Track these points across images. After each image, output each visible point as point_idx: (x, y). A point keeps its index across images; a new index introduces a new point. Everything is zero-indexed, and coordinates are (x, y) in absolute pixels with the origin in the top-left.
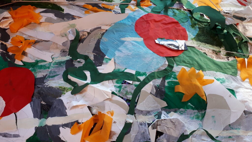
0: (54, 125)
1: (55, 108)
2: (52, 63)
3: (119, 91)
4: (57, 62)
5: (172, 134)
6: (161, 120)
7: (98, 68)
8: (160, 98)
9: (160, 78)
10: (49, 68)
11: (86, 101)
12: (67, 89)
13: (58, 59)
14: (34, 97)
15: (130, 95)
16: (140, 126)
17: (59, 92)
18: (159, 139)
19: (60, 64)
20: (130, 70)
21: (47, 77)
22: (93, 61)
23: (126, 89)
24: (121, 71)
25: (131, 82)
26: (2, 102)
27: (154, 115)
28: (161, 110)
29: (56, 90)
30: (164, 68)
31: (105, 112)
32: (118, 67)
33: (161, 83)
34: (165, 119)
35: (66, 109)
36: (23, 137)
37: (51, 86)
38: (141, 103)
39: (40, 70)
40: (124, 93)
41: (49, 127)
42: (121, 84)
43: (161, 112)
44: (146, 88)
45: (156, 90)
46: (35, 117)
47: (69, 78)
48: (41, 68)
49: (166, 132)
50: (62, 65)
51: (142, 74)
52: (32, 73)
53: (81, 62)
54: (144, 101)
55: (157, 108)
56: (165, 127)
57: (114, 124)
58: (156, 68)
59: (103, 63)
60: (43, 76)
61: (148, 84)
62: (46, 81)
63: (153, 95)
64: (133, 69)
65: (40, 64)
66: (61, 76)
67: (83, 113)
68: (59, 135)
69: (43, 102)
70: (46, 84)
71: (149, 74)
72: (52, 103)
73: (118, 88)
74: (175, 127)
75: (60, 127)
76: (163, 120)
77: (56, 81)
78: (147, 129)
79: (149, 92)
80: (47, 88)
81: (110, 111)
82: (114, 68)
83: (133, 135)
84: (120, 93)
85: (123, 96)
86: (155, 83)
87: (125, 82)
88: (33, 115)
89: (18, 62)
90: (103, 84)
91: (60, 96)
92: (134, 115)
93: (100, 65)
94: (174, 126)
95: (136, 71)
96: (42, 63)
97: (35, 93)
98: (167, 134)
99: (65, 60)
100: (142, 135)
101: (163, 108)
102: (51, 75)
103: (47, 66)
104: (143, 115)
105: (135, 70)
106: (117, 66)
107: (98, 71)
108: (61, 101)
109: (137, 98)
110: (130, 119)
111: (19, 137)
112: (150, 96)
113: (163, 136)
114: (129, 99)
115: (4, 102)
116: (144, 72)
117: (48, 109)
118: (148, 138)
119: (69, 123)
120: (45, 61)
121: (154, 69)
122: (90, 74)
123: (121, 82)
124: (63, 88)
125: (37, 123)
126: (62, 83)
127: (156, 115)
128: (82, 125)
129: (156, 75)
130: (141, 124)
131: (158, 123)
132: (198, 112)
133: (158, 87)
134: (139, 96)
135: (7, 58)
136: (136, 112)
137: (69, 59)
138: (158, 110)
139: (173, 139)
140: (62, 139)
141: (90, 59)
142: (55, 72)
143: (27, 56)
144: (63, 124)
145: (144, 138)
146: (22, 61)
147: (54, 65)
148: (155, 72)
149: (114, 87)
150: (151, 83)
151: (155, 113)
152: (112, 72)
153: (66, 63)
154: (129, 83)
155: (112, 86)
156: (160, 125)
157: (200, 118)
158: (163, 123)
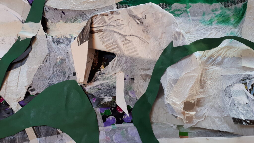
5: (138, 54)
18: (104, 73)
49: (120, 50)
56: (116, 35)
74: (143, 31)
76: (107, 16)
83: (33, 67)
94: (142, 28)
98: (124, 55)
101: (124, 5)
104: (66, 22)
118: (71, 71)
130: (58, 42)
131: (94, 26)
132: (224, 7)
136: (47, 15)
139: (142, 69)
156: (101, 31)
157: (232, 20)
158: (109, 25)
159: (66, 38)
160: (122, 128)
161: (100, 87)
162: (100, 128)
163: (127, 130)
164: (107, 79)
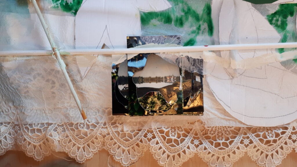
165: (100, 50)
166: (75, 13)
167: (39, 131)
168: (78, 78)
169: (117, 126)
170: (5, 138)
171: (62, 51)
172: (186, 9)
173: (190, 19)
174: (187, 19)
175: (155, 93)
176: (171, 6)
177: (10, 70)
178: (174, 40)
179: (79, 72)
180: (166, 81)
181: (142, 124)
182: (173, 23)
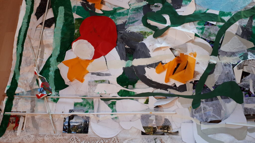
0: (139, 66)
1: (139, 51)
2: (130, 10)
3: (202, 33)
4: (134, 8)
6: (248, 60)
7: (177, 10)
8: (246, 39)
9: (247, 17)
10: (127, 14)
11: (168, 43)
12: (148, 34)
13: (135, 5)
14: (118, 42)
15: (214, 37)
16: (224, 67)
17: (141, 36)
18: (245, 80)
19: (138, 10)
20: (213, 10)
21: (127, 23)
22: (170, 4)
23: (209, 30)
24: (202, 12)
25: (214, 23)
26: (92, 47)
27: (239, 56)
28: (247, 51)
29: (138, 34)
30: (252, 7)
31: (188, 53)
32: (199, 8)
33: (248, 23)
34: (253, 60)
35: (149, 51)
36: (114, 76)
37: (133, 31)
38: (225, 45)
39: (120, 17)
40: (208, 34)
41: (135, 67)
42: (203, 26)
43: (247, 53)
44: (232, 29)
45: (242, 31)
46: (121, 59)
47: (149, 23)
48: (120, 16)
49: (253, 72)
50: (140, 11)
51: (227, 14)
52: (112, 21)
53: (158, 6)
54: (228, 42)
55: (243, 50)
56: (252, 67)
57: (197, 64)
58: (242, 6)
59: (182, 5)
60: (123, 22)
61: (233, 25)
62: (127, 27)
63: (239, 36)
64: (216, 10)
65: (118, 12)
66: (140, 21)
67: (165, 54)
68: (145, 74)
69: (126, 46)
70: (127, 29)
71: (235, 13)
72: (136, 47)
73: (200, 30)
75: (145, 67)
76: (250, 61)
77: (137, 26)
78: (231, 69)
79: (235, 33)
80: (129, 33)
81: (193, 52)
82: (195, 9)
83: (217, 75)
84: (202, 35)
85: (206, 38)
86: (241, 23)
87: (208, 24)
88: (120, 57)
89: (98, 11)
90: (184, 27)
91: (143, 40)
92: (218, 56)
93: (179, 7)
95: (220, 12)
96: (120, 10)
97: (118, 38)
99: (142, 6)
100: (226, 75)
101: (249, 49)
102: (130, 21)
103: (126, 12)
104: (227, 56)
105: (218, 10)
106: (197, 8)
107: (177, 14)
108: (144, 45)
109: (221, 40)
110: (214, 60)
111: (110, 76)
112: (236, 37)
113: (250, 76)
114: (212, 40)
115: (93, 47)
116: (228, 12)
117: (132, 52)
118: (232, 78)
119: (153, 64)
120: (123, 8)
121: (240, 8)
122: (169, 18)
123: (203, 24)
124: (144, 32)
125: (124, 64)
126: (142, 28)
127: (242, 56)
128: (166, 66)
129: (242, 15)
130: (225, 65)
131: (245, 63)
133: (245, 27)
134: (223, 37)
135: (88, 8)
136: (219, 53)
137: (145, 4)
138: (244, 51)
140: (148, 77)
141: (168, 3)
142: (134, 18)
143: (104, 5)
144: (148, 64)
145: (228, 78)
146: (101, 10)
147: (132, 11)
148: (241, 11)
149: (195, 29)
150: (237, 23)
151: (240, 54)
152: (193, 14)
153: (143, 9)
154: (213, 25)
155: (193, 28)
156: (247, 65)
158: (250, 64)
159: (228, 63)
160: (251, 98)
161: (244, 85)
162: (244, 98)
163: (253, 99)
164: (246, 82)
165: (62, 113)
166: (57, 102)
167: (42, 137)
168: (55, 121)
169: (64, 136)
170: (32, 139)
171: (51, 113)
172: (87, 102)
173: (88, 105)
174: (87, 105)
175: (75, 127)
176: (83, 101)
177: (37, 118)
178: (82, 111)
179: (55, 119)
180: (79, 123)
181: (71, 136)
182: (83, 106)
